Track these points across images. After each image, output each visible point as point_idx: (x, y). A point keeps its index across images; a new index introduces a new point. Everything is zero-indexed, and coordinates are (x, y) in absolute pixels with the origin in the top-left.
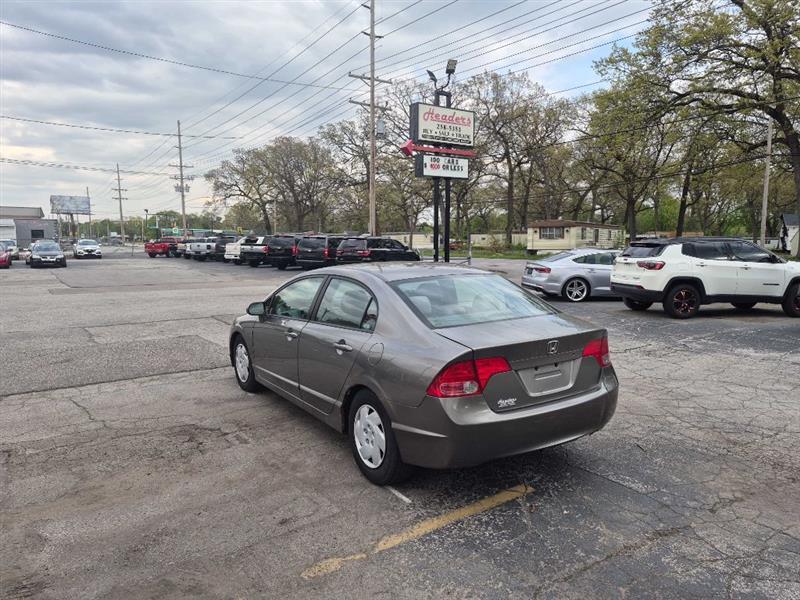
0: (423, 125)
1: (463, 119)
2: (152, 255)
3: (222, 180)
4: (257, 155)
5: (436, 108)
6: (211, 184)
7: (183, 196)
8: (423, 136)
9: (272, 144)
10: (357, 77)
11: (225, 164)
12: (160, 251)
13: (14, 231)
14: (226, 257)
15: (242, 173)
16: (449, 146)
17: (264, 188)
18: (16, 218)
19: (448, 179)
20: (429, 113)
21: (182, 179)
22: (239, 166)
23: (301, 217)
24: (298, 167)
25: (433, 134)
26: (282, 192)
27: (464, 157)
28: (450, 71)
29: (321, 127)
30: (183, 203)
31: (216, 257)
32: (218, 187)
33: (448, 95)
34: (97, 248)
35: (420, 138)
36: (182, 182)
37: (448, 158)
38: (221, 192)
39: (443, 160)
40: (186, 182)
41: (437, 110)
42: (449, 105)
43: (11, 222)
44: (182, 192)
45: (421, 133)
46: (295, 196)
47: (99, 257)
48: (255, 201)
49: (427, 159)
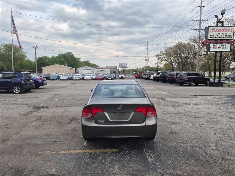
0: (210, 34)
1: (228, 30)
2: (136, 78)
3: (160, 57)
4: (171, 49)
5: (217, 27)
6: (157, 58)
7: (147, 62)
8: (210, 38)
9: (176, 45)
10: (195, 21)
11: (162, 52)
12: (138, 77)
13: (109, 72)
14: (151, 78)
15: (166, 54)
16: (222, 40)
17: (172, 58)
18: (110, 69)
19: (221, 52)
20: (213, 30)
21: (147, 57)
22: (166, 52)
23: (184, 66)
24: (183, 51)
25: (215, 36)
26: (178, 59)
27: (228, 43)
28: (223, 14)
29: (191, 38)
30: (147, 64)
31: (148, 79)
32: (159, 59)
33: (222, 22)
34: (124, 76)
35: (209, 38)
36: (147, 58)
37: (221, 44)
38: (160, 60)
39: (218, 45)
40: (148, 58)
41: (217, 28)
42: (223, 26)
43: (109, 70)
44: (147, 61)
45: (209, 36)
46: (182, 60)
47: (124, 78)
48: (169, 62)
49: (211, 45)
